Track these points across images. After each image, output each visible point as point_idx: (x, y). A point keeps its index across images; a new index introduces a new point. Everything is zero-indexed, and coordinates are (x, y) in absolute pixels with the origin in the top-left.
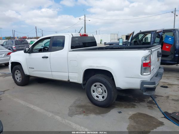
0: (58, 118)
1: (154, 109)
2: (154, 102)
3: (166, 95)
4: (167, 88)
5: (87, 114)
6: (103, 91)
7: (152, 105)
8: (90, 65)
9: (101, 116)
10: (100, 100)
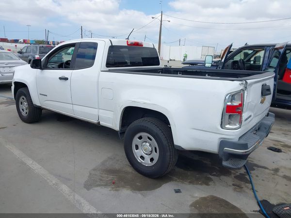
0: (65, 188)
1: (244, 191)
2: (247, 177)
3: (274, 166)
4: (279, 152)
5: (119, 187)
6: (152, 149)
7: (242, 183)
8: (133, 100)
9: (142, 194)
10: (146, 164)
